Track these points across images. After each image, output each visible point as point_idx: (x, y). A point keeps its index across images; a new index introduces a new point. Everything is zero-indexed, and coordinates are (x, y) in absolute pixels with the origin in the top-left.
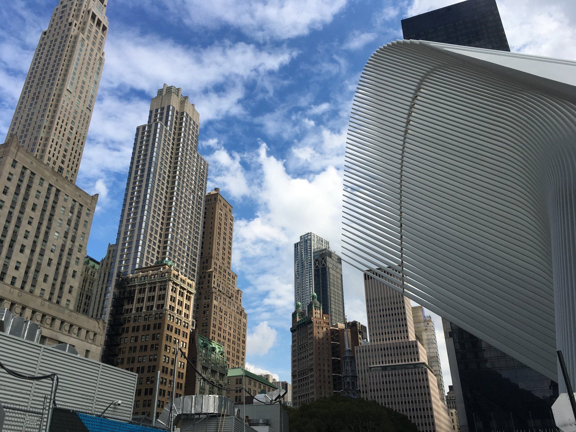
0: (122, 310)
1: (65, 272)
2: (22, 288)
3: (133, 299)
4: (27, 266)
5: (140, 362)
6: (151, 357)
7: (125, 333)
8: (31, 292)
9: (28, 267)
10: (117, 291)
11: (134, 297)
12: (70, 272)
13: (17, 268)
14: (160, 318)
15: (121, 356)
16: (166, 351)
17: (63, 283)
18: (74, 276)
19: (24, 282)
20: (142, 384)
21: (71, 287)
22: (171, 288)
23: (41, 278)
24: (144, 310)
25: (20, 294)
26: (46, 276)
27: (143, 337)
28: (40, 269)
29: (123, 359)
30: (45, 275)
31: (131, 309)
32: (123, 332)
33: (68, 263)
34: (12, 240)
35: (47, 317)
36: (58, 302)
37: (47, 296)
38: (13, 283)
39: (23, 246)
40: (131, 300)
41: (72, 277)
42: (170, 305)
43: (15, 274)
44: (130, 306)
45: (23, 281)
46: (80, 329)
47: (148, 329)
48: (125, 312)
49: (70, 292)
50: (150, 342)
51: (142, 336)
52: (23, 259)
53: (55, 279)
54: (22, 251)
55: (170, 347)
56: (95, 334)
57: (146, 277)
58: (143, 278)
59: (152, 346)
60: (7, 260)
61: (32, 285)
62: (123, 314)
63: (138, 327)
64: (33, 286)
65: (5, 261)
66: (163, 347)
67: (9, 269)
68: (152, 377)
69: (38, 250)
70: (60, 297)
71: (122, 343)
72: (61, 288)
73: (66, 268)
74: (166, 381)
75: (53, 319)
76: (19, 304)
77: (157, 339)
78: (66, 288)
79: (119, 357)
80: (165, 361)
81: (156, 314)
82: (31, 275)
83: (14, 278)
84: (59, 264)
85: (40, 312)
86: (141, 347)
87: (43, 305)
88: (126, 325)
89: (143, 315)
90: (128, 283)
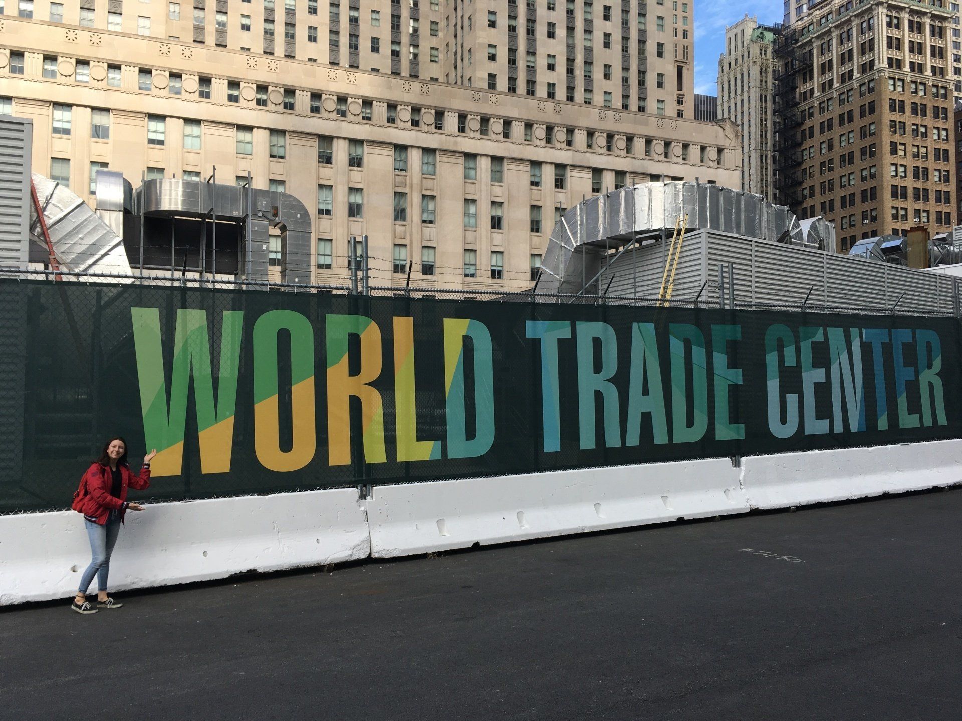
0: (795, 97)
1: (642, 52)
2: (570, 98)
3: (812, 71)
4: (568, 60)
5: (845, 186)
6: (865, 173)
7: (807, 139)
8: (588, 102)
9: (570, 60)
10: (779, 66)
11: (812, 64)
12: (651, 47)
13: (551, 67)
14: (871, 90)
15: (808, 183)
16: (896, 153)
17: (642, 73)
18: (660, 54)
19: (570, 89)
20: (854, 225)
21: (660, 75)
22: (885, 19)
23: (598, 73)
24: (836, 85)
25: (558, 108)
26: (607, 67)
27: (843, 138)
28: (592, 58)
29: (812, 188)
30: (605, 65)
31: (812, 90)
32: (804, 138)
33: (642, 33)
34: (528, 20)
35: (616, 137)
36: (642, 109)
37: (617, 102)
38: (551, 95)
39: (551, 25)
40: (806, 72)
41: (658, 56)
42: (889, 58)
43: (551, 77)
44: (808, 86)
45: (568, 87)
46: (686, 146)
47: (851, 119)
48: (800, 99)
49: (660, 85)
50: (857, 143)
51: (841, 136)
52: (558, 47)
53: (626, 69)
54: (551, 35)
55: (905, 144)
56: (720, 151)
57: (830, 17)
58: (823, 20)
59: (863, 152)
60: (531, 58)
61: (585, 90)
62: (799, 103)
63: (830, 120)
64: (588, 90)
65: (527, 61)
66: (887, 148)
67: (537, 71)
68: (871, 210)
69: (579, 25)
70: (642, 99)
71: (805, 158)
72: (642, 83)
73: (642, 42)
74: (906, 212)
75: (630, 139)
76: (560, 125)
77: (871, 135)
78: (651, 80)
79: (804, 186)
80: (897, 175)
81: (861, 85)
82: (579, 72)
83: (551, 86)
84: (625, 39)
85: (602, 131)
86: (843, 157)
87: (603, 119)
88: (808, 124)
89: (835, 95)
90: (797, 41)
